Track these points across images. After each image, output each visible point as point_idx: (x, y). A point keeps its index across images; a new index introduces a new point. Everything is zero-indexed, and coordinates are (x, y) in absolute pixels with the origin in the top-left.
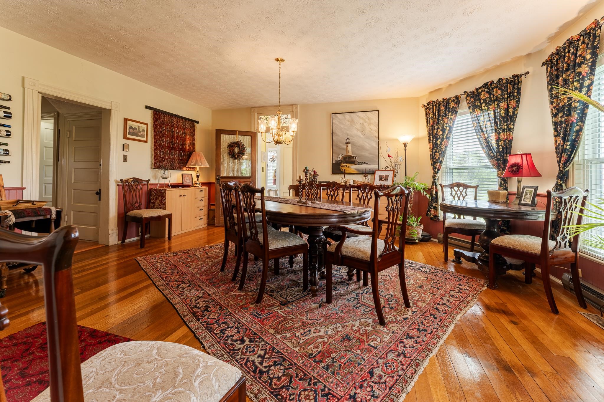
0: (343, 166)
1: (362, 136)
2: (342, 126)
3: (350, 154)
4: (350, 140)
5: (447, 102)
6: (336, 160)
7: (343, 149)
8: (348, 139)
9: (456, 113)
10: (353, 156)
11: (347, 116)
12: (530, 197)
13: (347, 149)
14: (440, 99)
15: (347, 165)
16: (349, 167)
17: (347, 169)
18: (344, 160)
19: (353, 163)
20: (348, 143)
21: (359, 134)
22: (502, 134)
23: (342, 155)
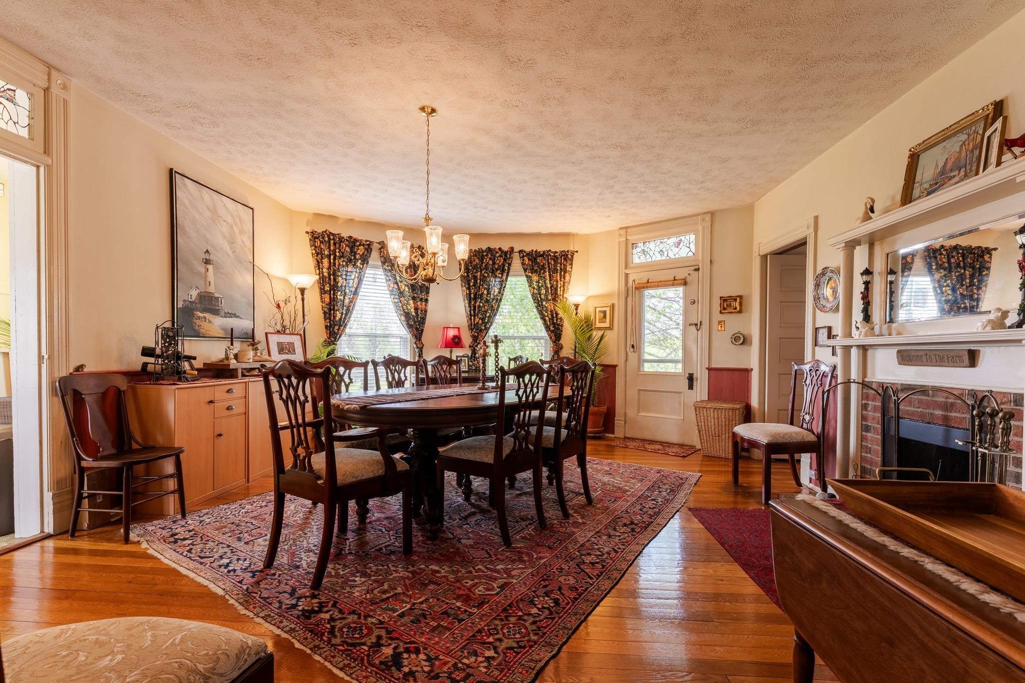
0: (199, 318)
1: (230, 252)
2: (197, 217)
3: (211, 289)
4: (212, 257)
5: (353, 243)
6: (184, 301)
7: (199, 274)
8: (207, 251)
9: (368, 263)
10: (216, 295)
11: (206, 194)
12: (465, 365)
13: (206, 277)
14: (345, 234)
15: (207, 315)
16: (210, 322)
17: (205, 327)
18: (201, 303)
19: (215, 312)
20: (207, 262)
21: (226, 246)
22: (419, 303)
23: (198, 291)
